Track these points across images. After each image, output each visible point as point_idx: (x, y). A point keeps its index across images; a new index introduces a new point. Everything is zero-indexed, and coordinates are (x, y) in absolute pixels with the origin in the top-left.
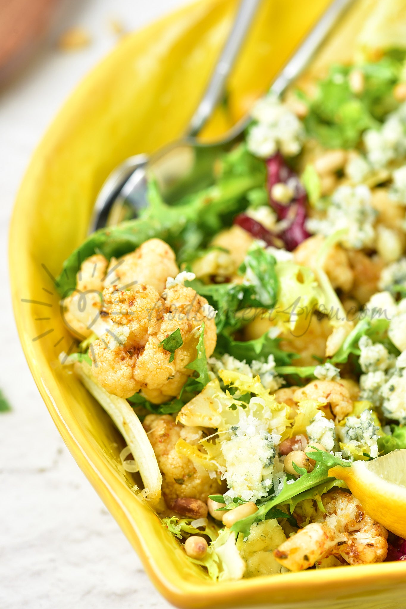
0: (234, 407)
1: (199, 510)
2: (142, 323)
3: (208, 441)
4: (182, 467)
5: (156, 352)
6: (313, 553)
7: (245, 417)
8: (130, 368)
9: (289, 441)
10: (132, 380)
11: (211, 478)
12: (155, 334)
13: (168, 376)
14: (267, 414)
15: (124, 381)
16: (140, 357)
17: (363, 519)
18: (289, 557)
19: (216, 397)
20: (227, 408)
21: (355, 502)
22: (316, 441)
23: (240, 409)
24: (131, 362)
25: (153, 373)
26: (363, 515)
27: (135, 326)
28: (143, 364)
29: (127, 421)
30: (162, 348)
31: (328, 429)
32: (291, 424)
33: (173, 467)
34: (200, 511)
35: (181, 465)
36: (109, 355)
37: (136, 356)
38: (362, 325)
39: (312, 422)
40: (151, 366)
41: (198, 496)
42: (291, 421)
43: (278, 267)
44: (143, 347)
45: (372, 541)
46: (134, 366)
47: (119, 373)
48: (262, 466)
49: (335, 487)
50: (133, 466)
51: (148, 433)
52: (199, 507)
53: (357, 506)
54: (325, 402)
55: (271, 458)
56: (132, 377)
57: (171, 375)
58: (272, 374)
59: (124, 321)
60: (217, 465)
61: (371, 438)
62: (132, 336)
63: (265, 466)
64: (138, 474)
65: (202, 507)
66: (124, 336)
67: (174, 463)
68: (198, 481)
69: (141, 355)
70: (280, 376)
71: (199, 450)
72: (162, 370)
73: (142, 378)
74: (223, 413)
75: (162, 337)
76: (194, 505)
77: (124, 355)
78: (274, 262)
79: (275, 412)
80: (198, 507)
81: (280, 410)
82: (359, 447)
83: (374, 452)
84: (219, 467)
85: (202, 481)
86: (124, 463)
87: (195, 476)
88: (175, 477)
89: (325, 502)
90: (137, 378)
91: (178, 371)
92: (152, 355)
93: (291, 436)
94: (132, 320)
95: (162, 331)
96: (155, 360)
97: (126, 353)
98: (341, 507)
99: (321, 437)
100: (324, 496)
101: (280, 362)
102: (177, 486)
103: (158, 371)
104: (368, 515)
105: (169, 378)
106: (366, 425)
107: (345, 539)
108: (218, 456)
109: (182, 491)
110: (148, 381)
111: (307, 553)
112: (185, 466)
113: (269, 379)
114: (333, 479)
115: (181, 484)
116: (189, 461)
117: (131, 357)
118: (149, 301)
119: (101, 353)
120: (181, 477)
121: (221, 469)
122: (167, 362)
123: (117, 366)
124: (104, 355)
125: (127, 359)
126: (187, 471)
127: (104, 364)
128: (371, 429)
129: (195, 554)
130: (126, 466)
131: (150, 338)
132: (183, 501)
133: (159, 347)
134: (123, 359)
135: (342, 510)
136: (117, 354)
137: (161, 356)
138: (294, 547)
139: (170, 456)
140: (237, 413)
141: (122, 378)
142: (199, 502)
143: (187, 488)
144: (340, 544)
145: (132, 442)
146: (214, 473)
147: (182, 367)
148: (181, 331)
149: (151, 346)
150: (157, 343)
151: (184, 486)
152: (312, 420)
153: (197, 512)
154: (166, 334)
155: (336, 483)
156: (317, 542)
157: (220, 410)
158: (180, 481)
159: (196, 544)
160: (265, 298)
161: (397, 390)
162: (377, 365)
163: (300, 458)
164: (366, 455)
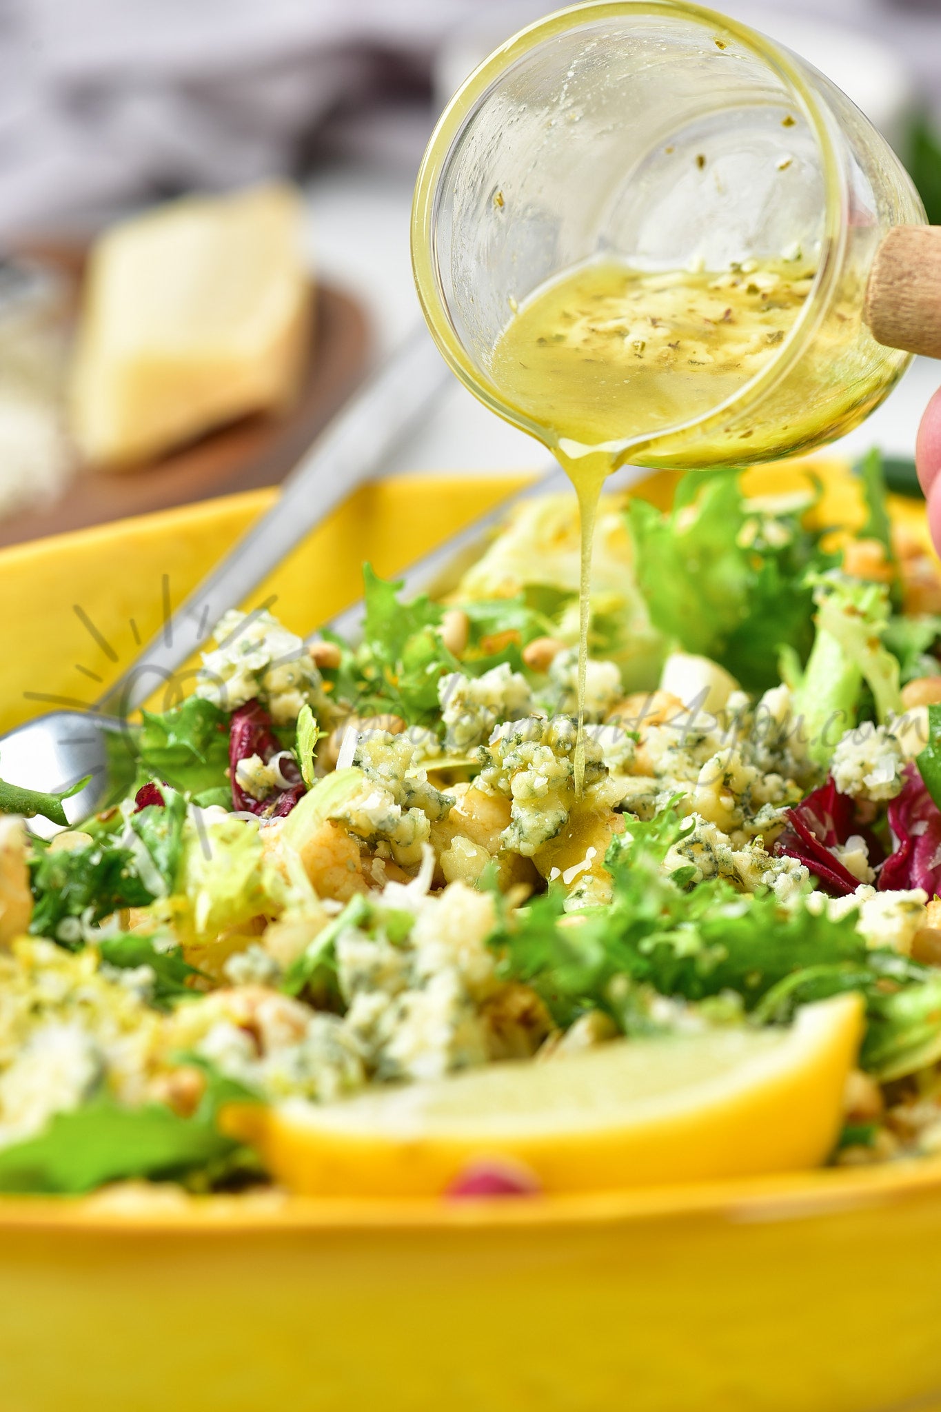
0: (36, 1008)
7: (59, 1029)
23: (50, 1014)
38: (354, 910)
54: (244, 1018)
114: (236, 1145)
160: (156, 883)
161: (415, 1017)
162: (371, 980)
163: (158, 1091)
164: (313, 1098)
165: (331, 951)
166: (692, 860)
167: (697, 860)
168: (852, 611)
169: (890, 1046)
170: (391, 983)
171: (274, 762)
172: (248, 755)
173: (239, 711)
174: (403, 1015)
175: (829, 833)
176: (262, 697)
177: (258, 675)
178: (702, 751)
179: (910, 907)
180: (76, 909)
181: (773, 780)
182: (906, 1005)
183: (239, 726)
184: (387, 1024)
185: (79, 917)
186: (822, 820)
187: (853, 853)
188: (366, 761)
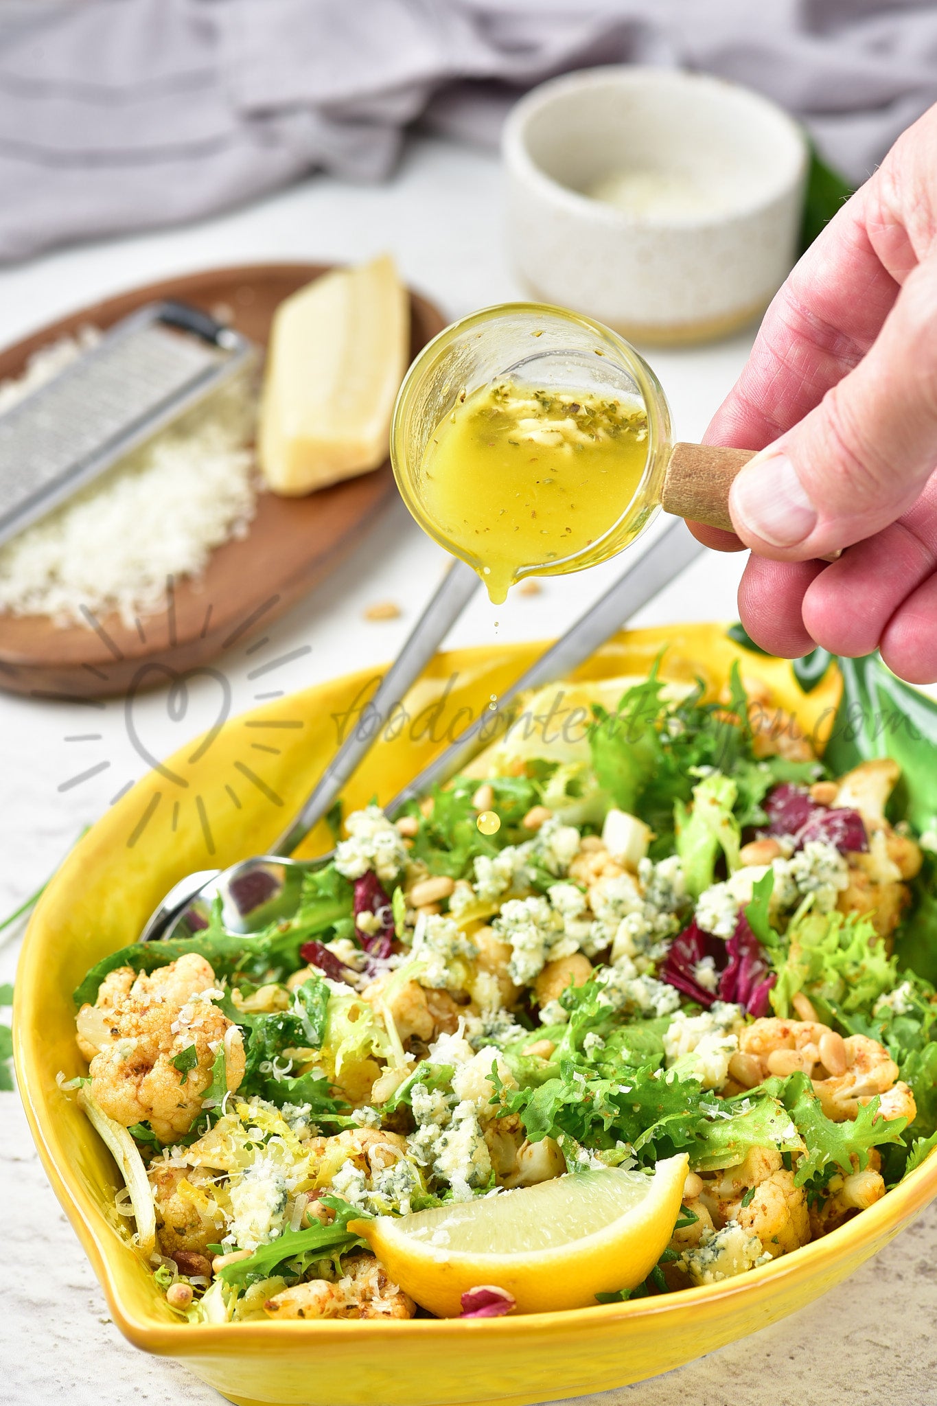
0: (249, 1147)
1: (200, 1265)
2: (154, 1036)
3: (217, 1184)
4: (184, 1214)
5: (165, 1071)
6: (309, 1308)
7: (261, 1160)
8: (135, 1087)
9: (311, 1192)
10: (136, 1102)
11: (217, 1228)
12: (167, 1051)
13: (178, 1102)
14: (289, 1159)
15: (125, 1101)
16: (147, 1076)
17: (385, 1286)
18: (280, 1309)
19: (230, 1133)
20: (241, 1147)
21: (379, 1266)
22: (339, 1191)
23: (256, 1148)
24: (137, 1080)
25: (160, 1094)
26: (386, 1280)
27: (145, 1039)
28: (150, 1082)
29: (128, 1156)
30: (172, 1067)
31: (355, 1178)
32: (315, 1171)
33: (173, 1212)
34: (201, 1267)
35: (183, 1211)
36: (112, 1070)
37: (143, 1074)
38: (419, 1071)
39: (339, 1171)
40: (157, 1085)
41: (202, 1251)
42: (316, 1168)
43: (331, 1002)
44: (152, 1067)
45: (390, 1310)
46: (139, 1086)
47: (122, 1091)
48: (271, 1214)
49: (357, 1246)
50: (128, 1209)
51: (150, 1172)
52: (201, 1263)
53: (380, 1270)
54: (359, 1151)
55: (280, 1204)
56: (136, 1098)
57: (181, 1101)
58: (306, 1120)
59: (134, 1032)
60: (223, 1212)
61: (402, 1191)
62: (140, 1050)
63: (274, 1214)
64: (133, 1218)
65: (204, 1263)
66: (131, 1048)
67: (175, 1208)
68: (203, 1233)
69: (149, 1073)
70: (318, 1123)
71: (207, 1197)
72: (170, 1093)
73: (147, 1100)
74: (238, 1154)
75: (174, 1054)
76: (194, 1260)
77: (130, 1071)
78: (327, 994)
79: (299, 1157)
80: (198, 1262)
81: (305, 1156)
82: (391, 1201)
83: (405, 1207)
84: (225, 1215)
85: (207, 1234)
86: (118, 1205)
87: (199, 1226)
88: (175, 1225)
89: (344, 1265)
90: (141, 1099)
91: (191, 1100)
92: (161, 1073)
93: (315, 1187)
94: (143, 1033)
95: (175, 1047)
96: (164, 1080)
97: (132, 1070)
98: (362, 1271)
99: (347, 1187)
100: (343, 1257)
101: (318, 1109)
102: (177, 1237)
103: (166, 1092)
104: (392, 1282)
105: (179, 1106)
106: (398, 1177)
107: (357, 1303)
108: (226, 1204)
109: (183, 1243)
110: (154, 1105)
111: (302, 1307)
112: (187, 1213)
113: (300, 1125)
114: (356, 1237)
115: (182, 1234)
116: (194, 1208)
117: (136, 1075)
118: (164, 1011)
119: (103, 1067)
120: (182, 1226)
121: (228, 1218)
122: (177, 1084)
123: (119, 1083)
124: (106, 1069)
125: (132, 1076)
126: (190, 1220)
127: (105, 1079)
128: (403, 1181)
129: (176, 1301)
130: (120, 1210)
131: (162, 1055)
132: (182, 1254)
133: (170, 1064)
134: (128, 1076)
135: (362, 1274)
136: (122, 1069)
137: (170, 1075)
138: (289, 1299)
139: (171, 1200)
140: (253, 1155)
141: (124, 1097)
142: (202, 1257)
143: (189, 1239)
144: (349, 1307)
145: (131, 1182)
146: (221, 1223)
147: (196, 1094)
148: (197, 1050)
149: (161, 1063)
150: (168, 1060)
151: (185, 1237)
152: (339, 1169)
153: (197, 1268)
154: (179, 1050)
155: (359, 1243)
156: (316, 1296)
157: (234, 1149)
158: (181, 1231)
159: (179, 1290)
160: (313, 1036)
161: (451, 1145)
162: (431, 1116)
163: (315, 1207)
164: (396, 1212)
165: (407, 1094)
166: (610, 999)
167: (613, 999)
168: (714, 802)
169: (709, 1154)
170: (439, 1119)
171: (380, 911)
172: (364, 909)
173: (358, 881)
174: (445, 1143)
175: (693, 953)
176: (373, 868)
177: (372, 860)
178: (622, 908)
179: (727, 1049)
180: (269, 1056)
181: (663, 918)
182: (718, 1133)
183: (360, 890)
184: (437, 1147)
185: (272, 1060)
186: (688, 945)
187: (706, 973)
188: (430, 938)
